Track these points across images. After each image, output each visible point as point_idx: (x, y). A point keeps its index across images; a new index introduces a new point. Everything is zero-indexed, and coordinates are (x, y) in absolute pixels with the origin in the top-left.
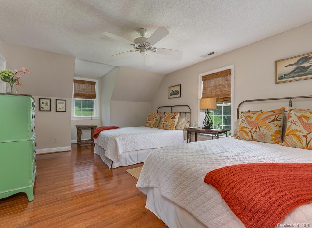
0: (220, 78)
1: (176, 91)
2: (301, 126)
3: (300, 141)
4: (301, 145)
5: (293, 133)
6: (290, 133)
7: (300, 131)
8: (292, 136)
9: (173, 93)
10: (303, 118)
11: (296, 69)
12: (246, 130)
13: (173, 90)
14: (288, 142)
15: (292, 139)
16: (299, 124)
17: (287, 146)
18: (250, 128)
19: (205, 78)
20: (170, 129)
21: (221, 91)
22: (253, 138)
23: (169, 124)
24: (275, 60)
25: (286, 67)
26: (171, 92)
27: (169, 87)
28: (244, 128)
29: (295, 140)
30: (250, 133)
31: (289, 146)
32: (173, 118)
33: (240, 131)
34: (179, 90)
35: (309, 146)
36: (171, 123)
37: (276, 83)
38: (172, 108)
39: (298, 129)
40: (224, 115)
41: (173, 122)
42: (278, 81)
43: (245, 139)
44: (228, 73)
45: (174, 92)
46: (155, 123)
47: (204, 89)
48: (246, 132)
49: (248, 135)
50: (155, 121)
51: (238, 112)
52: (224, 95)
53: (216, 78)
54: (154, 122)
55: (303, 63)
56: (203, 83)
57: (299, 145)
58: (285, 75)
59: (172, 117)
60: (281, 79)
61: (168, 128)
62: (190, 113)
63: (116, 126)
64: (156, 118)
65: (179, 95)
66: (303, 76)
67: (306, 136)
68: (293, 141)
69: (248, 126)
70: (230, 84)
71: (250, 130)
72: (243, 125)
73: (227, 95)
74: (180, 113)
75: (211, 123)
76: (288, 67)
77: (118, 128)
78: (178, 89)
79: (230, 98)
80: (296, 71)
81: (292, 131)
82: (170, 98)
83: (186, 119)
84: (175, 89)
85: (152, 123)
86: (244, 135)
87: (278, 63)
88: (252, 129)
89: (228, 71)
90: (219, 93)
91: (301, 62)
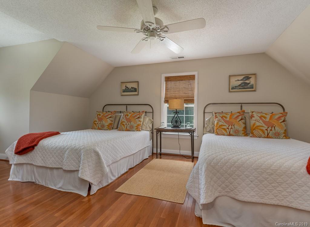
0: (184, 82)
1: (132, 88)
2: (262, 123)
3: (264, 133)
4: (264, 135)
5: (258, 128)
6: (256, 128)
7: (262, 126)
8: (258, 130)
9: (127, 90)
10: (262, 118)
11: (242, 83)
12: (224, 127)
13: (127, 86)
14: (255, 134)
15: (259, 132)
16: (261, 121)
17: (255, 137)
18: (227, 126)
19: (168, 79)
20: (136, 130)
21: (185, 93)
22: (230, 133)
23: (136, 125)
24: (230, 75)
25: (236, 81)
26: (124, 88)
27: (122, 83)
28: (222, 125)
29: (261, 133)
30: (227, 130)
31: (257, 137)
32: (138, 118)
33: (219, 129)
34: (136, 87)
35: (269, 136)
36: (137, 124)
37: (230, 91)
38: (127, 107)
39: (262, 125)
40: (185, 115)
41: (139, 123)
42: (231, 90)
43: (224, 135)
44: (192, 77)
45: (129, 89)
46: (110, 124)
47: (167, 90)
48: (224, 129)
49: (226, 131)
50: (110, 122)
51: (204, 113)
52: (188, 97)
53: (180, 80)
54: (108, 123)
55: (246, 80)
56: (166, 84)
57: (263, 135)
58: (235, 87)
59: (138, 116)
60: (233, 89)
61: (134, 130)
62: (153, 112)
63: (56, 131)
64: (110, 117)
65: (136, 93)
66: (245, 89)
67: (267, 130)
68: (260, 133)
69: (225, 124)
70: (194, 88)
71: (227, 127)
72: (220, 123)
73: (191, 97)
74: (146, 112)
75: (179, 122)
76: (237, 81)
77: (58, 133)
78: (135, 85)
79: (193, 100)
80: (242, 85)
81: (257, 127)
82: (122, 95)
83: (149, 119)
84: (130, 86)
85: (107, 124)
86: (224, 131)
87: (231, 78)
88: (229, 126)
89: (191, 76)
90: (183, 95)
91: (245, 79)
